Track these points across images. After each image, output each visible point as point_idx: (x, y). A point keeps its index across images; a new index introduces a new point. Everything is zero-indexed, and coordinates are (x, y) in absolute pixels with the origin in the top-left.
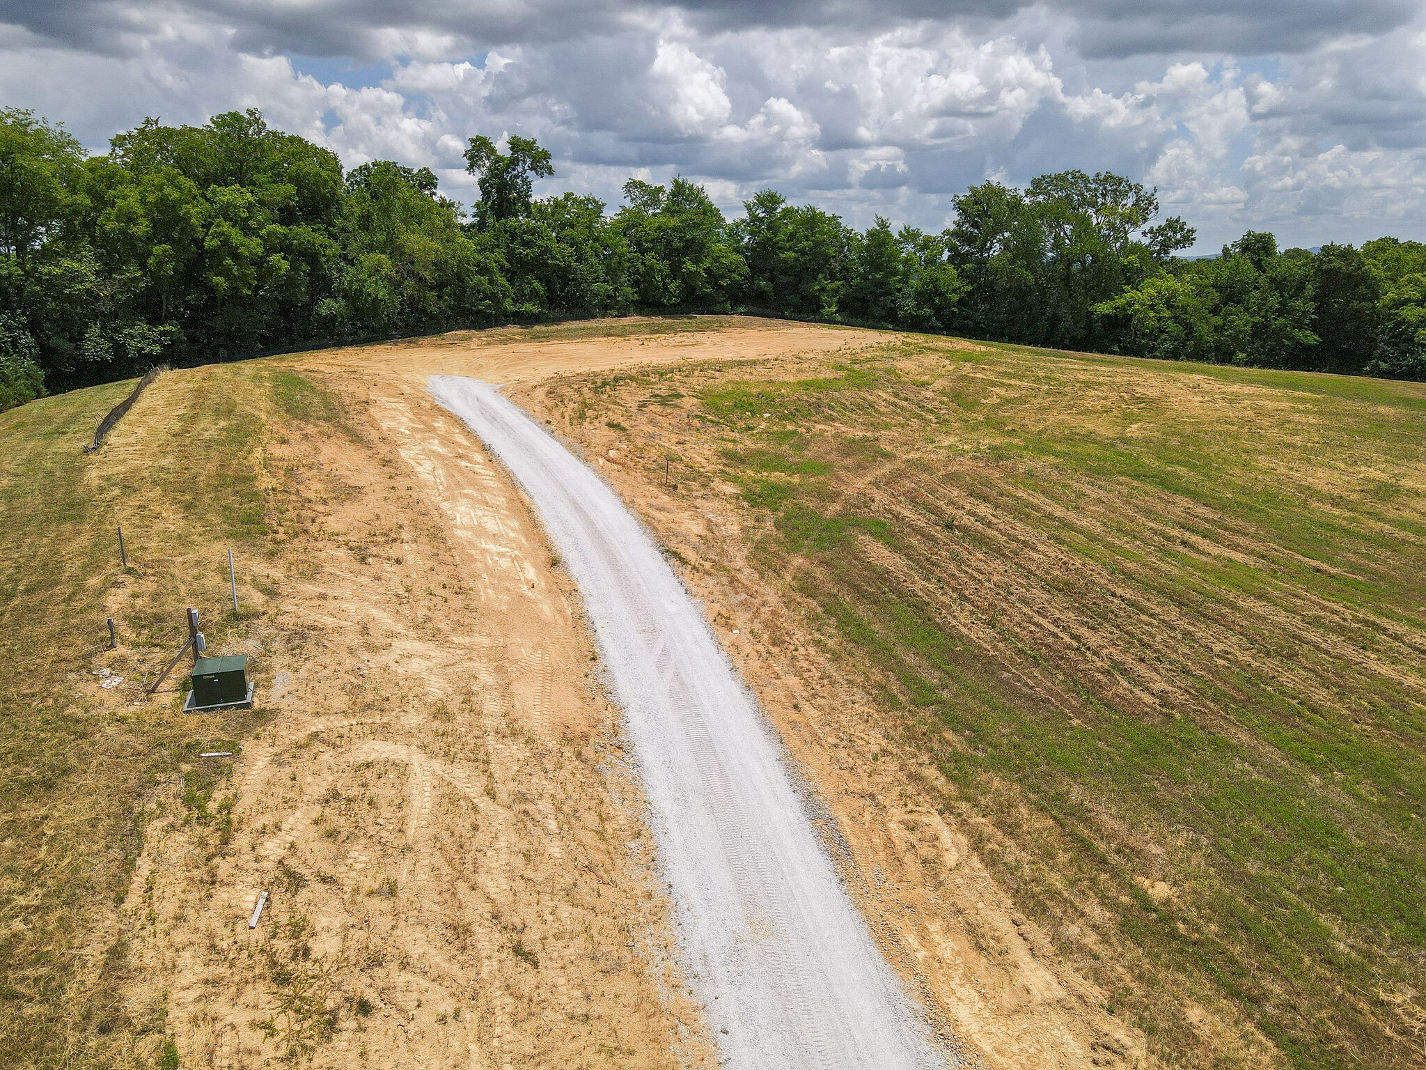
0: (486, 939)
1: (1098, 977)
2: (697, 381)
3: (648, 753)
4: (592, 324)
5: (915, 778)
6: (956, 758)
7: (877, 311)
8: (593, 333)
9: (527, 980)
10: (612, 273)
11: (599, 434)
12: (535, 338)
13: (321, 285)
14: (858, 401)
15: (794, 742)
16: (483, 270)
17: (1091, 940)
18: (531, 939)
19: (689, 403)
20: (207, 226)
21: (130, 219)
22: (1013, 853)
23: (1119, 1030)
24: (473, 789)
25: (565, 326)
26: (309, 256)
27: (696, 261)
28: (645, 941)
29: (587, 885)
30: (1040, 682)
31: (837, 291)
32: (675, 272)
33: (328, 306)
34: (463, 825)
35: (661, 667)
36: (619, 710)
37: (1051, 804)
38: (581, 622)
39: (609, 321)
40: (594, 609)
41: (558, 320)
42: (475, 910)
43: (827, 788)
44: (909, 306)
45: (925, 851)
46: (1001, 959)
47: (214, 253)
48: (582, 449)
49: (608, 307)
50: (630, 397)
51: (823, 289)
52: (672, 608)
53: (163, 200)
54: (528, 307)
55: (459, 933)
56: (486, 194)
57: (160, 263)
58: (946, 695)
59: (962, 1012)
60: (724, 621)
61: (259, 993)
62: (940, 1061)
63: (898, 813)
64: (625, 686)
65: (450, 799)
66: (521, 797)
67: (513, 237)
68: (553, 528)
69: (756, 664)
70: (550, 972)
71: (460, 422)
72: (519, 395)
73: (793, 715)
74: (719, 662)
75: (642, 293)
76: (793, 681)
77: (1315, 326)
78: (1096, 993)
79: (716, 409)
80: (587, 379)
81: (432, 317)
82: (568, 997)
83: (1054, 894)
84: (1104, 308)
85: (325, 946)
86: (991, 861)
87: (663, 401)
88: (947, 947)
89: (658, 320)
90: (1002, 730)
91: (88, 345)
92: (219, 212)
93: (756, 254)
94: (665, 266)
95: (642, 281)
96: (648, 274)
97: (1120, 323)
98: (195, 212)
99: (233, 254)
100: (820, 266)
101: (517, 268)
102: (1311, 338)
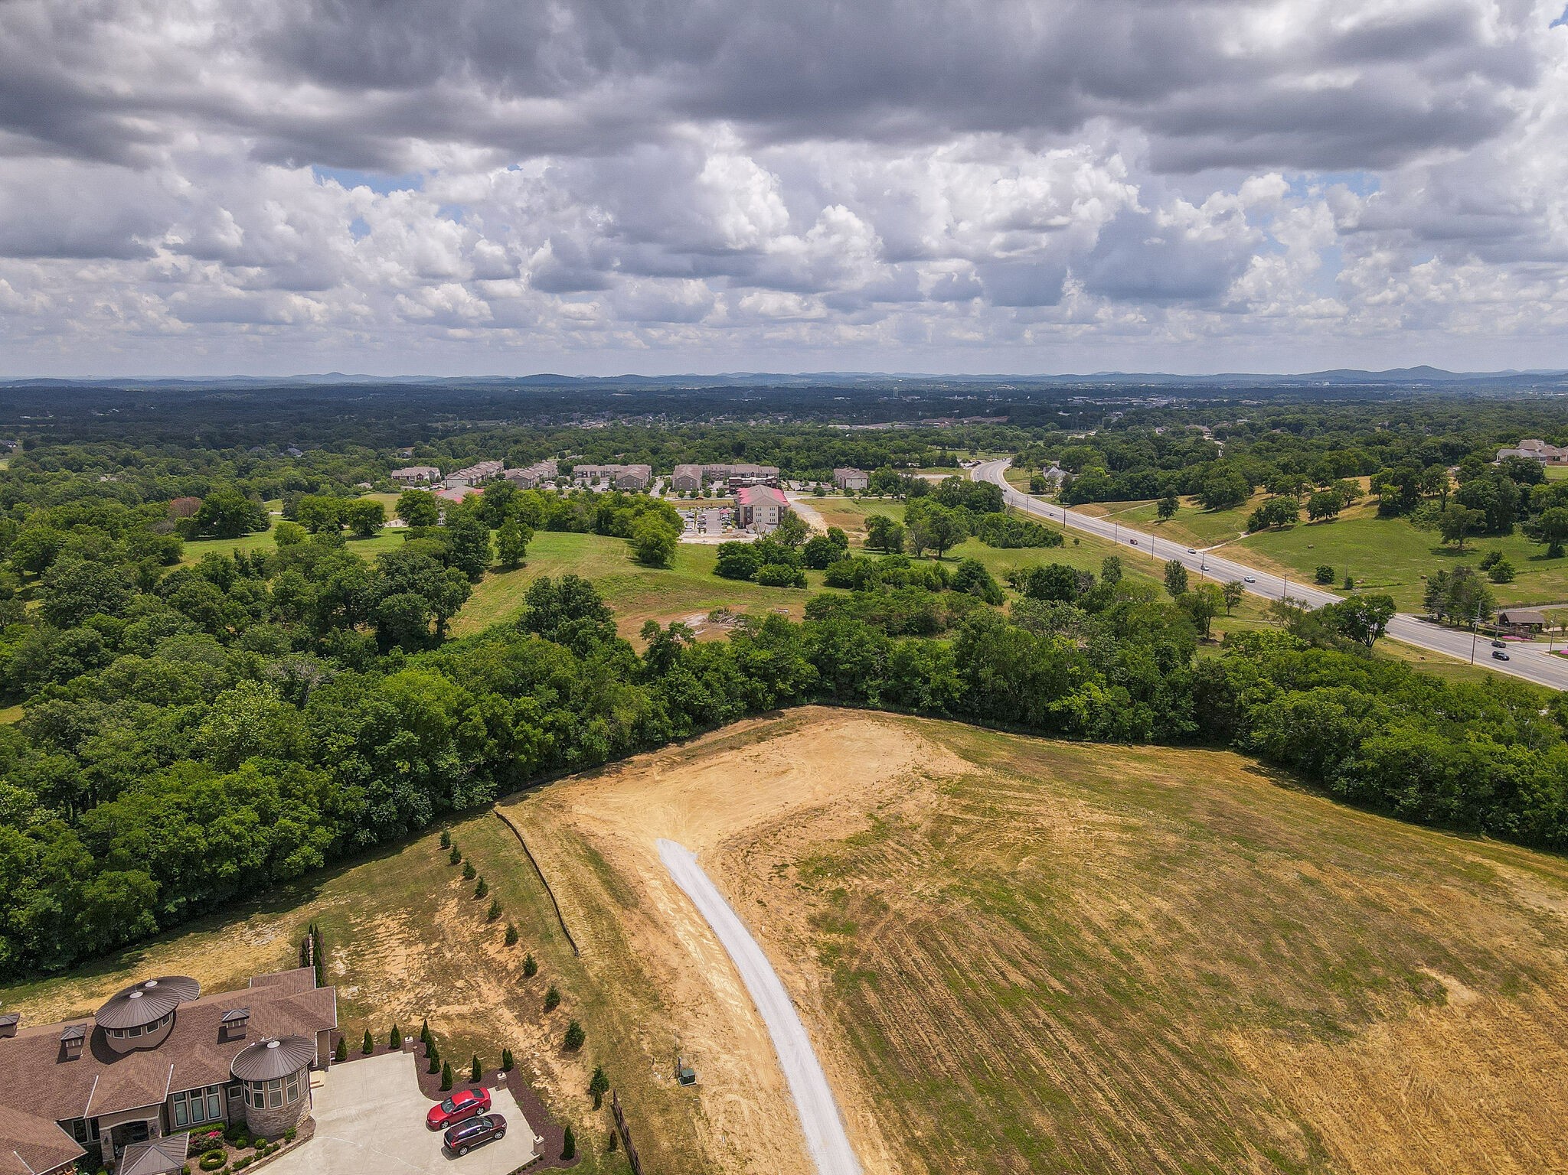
0: (769, 1146)
1: (896, 1154)
3: (796, 1094)
5: (866, 1101)
6: (878, 1094)
7: (905, 699)
9: (779, 1154)
12: (689, 758)
14: (877, 853)
15: (835, 1089)
17: (898, 1146)
18: (778, 1146)
20: (516, 724)
22: (887, 1124)
23: (897, 1165)
24: (756, 1108)
28: (801, 1146)
29: (787, 1133)
30: (911, 1064)
31: (878, 687)
32: (770, 689)
33: (573, 753)
34: (757, 1119)
35: (797, 1061)
36: (786, 1078)
37: (902, 1110)
38: (769, 1041)
40: (773, 1034)
41: (699, 735)
42: (766, 1140)
43: (843, 1105)
45: (865, 1123)
46: (878, 1151)
47: (520, 741)
49: (729, 719)
50: (763, 867)
51: (869, 686)
52: (797, 1033)
54: (682, 733)
55: (763, 1144)
57: (491, 749)
58: (880, 1070)
59: (867, 1162)
60: (814, 1039)
61: (730, 1156)
62: (860, 1170)
63: (860, 1113)
64: (786, 1068)
65: (752, 1111)
66: (768, 1110)
68: (750, 988)
69: (825, 1058)
70: (783, 1153)
71: (690, 901)
72: (708, 866)
73: (835, 1079)
74: (813, 1057)
76: (836, 1065)
78: (895, 1157)
79: (805, 876)
80: (737, 844)
82: (787, 1158)
83: (893, 1135)
84: (1055, 706)
85: (738, 1147)
86: (880, 1126)
87: (779, 872)
88: (866, 1147)
90: (894, 1084)
91: (456, 801)
92: (520, 716)
93: (824, 663)
94: (764, 686)
95: (748, 696)
96: (754, 691)
97: (1067, 714)
98: (509, 719)
99: (527, 739)
100: (867, 670)
101: (674, 709)
102: (1191, 726)
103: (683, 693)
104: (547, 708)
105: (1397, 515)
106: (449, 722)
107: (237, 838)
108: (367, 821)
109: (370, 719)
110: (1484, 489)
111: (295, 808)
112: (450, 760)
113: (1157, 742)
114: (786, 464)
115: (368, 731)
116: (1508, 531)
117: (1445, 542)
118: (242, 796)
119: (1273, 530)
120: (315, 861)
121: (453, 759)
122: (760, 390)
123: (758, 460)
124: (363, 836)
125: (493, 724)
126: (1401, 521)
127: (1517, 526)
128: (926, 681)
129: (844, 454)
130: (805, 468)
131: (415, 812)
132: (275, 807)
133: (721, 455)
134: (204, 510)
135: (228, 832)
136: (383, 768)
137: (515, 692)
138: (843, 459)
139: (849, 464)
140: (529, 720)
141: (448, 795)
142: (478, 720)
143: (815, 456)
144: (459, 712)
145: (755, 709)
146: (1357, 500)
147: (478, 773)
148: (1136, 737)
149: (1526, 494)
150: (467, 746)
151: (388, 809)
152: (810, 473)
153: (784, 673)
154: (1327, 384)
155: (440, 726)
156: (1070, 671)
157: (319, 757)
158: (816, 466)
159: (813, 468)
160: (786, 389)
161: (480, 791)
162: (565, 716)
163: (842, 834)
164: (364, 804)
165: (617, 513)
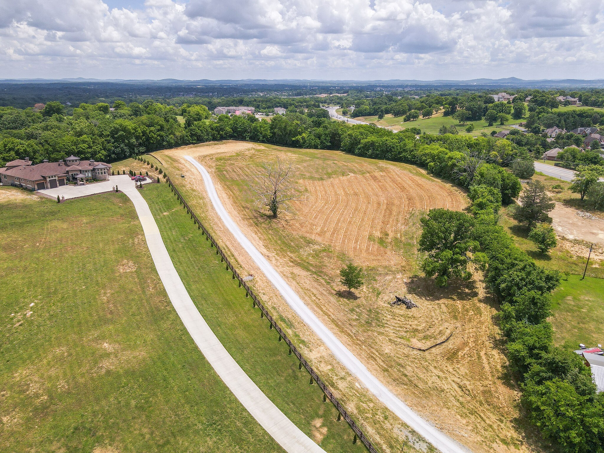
2: (216, 156)
3: (205, 180)
4: (204, 143)
5: (218, 181)
7: (256, 139)
8: (204, 146)
10: (208, 135)
11: (204, 163)
12: (195, 147)
13: (163, 140)
14: (236, 158)
15: (213, 180)
16: (187, 136)
17: (223, 185)
18: (199, 184)
19: (214, 159)
20: (149, 133)
21: (139, 133)
25: (200, 144)
26: (162, 136)
27: (222, 132)
29: (201, 183)
30: (230, 179)
31: (249, 135)
32: (219, 134)
33: (165, 143)
36: (203, 179)
37: (225, 182)
39: (207, 143)
40: (202, 175)
41: (199, 143)
44: (261, 138)
46: (218, 185)
47: (151, 137)
48: (202, 164)
49: (207, 140)
50: (208, 158)
51: (246, 135)
52: (207, 175)
53: (144, 131)
54: (194, 142)
55: (196, 184)
56: (186, 122)
57: (144, 139)
58: (223, 179)
60: (211, 176)
61: (189, 184)
65: (195, 181)
66: (198, 181)
67: (191, 130)
71: (189, 162)
72: (195, 158)
75: (213, 137)
77: (330, 142)
78: (221, 186)
79: (217, 160)
80: (203, 156)
81: (179, 144)
84: (293, 139)
85: (191, 184)
87: (211, 159)
88: (216, 185)
89: (216, 142)
92: (151, 131)
93: (235, 129)
94: (217, 133)
95: (213, 135)
96: (214, 134)
97: (297, 141)
98: (148, 131)
99: (153, 137)
100: (246, 131)
101: (192, 135)
102: (329, 144)
103: (194, 131)
104: (158, 130)
105: (449, 115)
106: (133, 131)
107: (84, 149)
108: (114, 153)
109: (113, 128)
110: (474, 105)
111: (97, 145)
112: (133, 140)
113: (321, 149)
114: (258, 107)
115: (112, 131)
116: (480, 119)
117: (460, 123)
118: (84, 142)
119: (412, 121)
120: (102, 157)
121: (134, 140)
122: (256, 85)
123: (248, 106)
124: (113, 156)
125: (144, 133)
126: (450, 117)
127: (483, 118)
128: (261, 133)
129: (279, 103)
130: (265, 108)
131: (125, 152)
132: (92, 145)
133: (234, 104)
134: (46, 108)
135: (82, 148)
136: (116, 140)
137: (149, 126)
138: (278, 105)
139: (281, 106)
140: (153, 132)
141: (134, 149)
142: (140, 131)
143: (269, 104)
144: (135, 129)
145: (214, 139)
146: (439, 111)
147: (140, 145)
148: (316, 147)
149: (486, 107)
150: (137, 138)
151: (119, 150)
152: (267, 110)
153: (222, 130)
154: (475, 84)
155: (130, 132)
156: (298, 130)
157: (101, 135)
158: (269, 107)
159: (268, 108)
160: (266, 85)
161: (142, 149)
162: (162, 133)
163: (229, 155)
164: (113, 148)
165: (188, 110)
